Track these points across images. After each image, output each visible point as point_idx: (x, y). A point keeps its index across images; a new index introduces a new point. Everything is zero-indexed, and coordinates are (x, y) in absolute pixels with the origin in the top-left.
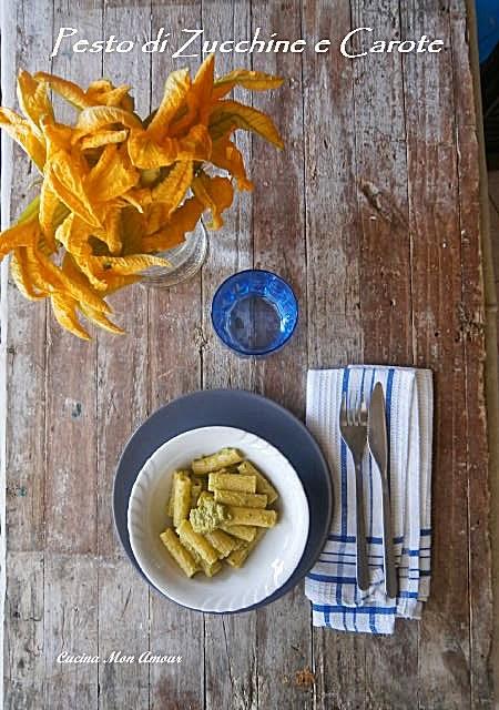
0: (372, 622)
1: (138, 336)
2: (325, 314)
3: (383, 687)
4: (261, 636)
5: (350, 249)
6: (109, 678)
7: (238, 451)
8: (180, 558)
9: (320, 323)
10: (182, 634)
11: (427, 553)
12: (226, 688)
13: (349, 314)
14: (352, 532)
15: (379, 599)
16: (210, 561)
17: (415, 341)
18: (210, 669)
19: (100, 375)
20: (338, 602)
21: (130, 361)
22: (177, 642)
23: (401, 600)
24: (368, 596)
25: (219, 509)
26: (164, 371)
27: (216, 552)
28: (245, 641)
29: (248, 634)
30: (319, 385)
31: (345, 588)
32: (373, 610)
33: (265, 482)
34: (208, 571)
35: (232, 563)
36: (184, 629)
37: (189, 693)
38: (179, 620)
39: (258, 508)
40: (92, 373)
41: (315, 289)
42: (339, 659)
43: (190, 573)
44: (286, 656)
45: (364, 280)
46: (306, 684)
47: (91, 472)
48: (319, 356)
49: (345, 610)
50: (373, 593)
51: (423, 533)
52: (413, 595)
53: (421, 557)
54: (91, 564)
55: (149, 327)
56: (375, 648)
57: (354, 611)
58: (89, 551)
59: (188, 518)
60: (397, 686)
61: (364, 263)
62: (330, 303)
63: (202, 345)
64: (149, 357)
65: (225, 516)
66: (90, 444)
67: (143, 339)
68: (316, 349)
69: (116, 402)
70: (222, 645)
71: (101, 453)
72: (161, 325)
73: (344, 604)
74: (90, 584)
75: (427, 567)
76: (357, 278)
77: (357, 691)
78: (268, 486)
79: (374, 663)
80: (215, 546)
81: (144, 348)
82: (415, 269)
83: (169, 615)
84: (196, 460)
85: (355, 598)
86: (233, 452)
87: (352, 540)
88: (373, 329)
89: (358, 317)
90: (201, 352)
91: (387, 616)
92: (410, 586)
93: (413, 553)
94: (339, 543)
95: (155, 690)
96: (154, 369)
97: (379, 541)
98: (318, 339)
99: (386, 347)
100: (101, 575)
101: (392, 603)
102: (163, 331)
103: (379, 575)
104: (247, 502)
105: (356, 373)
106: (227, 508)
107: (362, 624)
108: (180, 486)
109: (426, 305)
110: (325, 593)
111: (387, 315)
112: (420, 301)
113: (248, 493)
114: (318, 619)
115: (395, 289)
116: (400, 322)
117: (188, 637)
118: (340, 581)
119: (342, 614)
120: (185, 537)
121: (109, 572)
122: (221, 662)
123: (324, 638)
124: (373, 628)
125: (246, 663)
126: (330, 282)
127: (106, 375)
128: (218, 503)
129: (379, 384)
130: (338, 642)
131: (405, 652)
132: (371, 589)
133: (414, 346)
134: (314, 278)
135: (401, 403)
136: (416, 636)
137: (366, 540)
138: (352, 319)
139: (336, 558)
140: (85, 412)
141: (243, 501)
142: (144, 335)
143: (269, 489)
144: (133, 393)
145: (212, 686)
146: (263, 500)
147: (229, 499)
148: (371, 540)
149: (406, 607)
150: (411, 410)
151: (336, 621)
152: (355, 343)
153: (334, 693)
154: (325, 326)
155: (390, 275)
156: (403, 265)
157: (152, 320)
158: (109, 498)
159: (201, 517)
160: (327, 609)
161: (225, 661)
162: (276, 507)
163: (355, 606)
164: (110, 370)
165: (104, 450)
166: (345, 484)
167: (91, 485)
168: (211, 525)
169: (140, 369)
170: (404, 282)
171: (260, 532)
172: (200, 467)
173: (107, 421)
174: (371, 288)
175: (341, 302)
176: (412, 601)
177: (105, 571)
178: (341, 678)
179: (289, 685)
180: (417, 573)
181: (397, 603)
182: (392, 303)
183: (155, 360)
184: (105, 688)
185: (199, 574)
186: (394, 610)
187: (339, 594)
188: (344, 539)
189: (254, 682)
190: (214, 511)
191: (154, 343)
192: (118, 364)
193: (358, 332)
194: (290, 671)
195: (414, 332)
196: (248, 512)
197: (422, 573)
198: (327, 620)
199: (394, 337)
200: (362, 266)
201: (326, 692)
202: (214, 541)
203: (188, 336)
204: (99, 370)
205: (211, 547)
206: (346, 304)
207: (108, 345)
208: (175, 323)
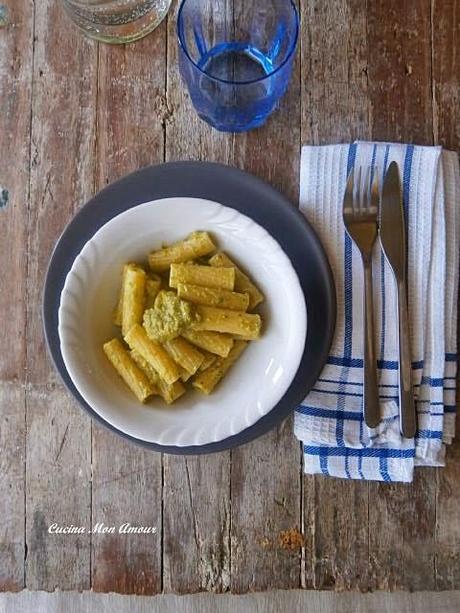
0: (384, 468)
1: (83, 103)
2: (323, 81)
3: (392, 553)
4: (235, 486)
6: (39, 536)
7: (212, 237)
8: (130, 376)
9: (316, 92)
10: (133, 483)
11: (451, 384)
12: (189, 550)
13: (352, 82)
14: (358, 354)
15: (393, 439)
16: (169, 379)
17: (435, 120)
18: (169, 528)
19: (33, 152)
20: (339, 441)
21: (72, 136)
22: (126, 493)
23: (420, 440)
24: (378, 436)
25: (183, 306)
26: (116, 149)
27: (179, 369)
28: (215, 492)
29: (219, 483)
30: (317, 165)
31: (349, 426)
32: (385, 453)
33: (246, 280)
34: (167, 394)
35: (200, 386)
36: (135, 476)
37: (142, 556)
38: (129, 466)
39: (236, 310)
40: (23, 151)
41: (310, 50)
42: (335, 516)
43: (142, 394)
44: (267, 513)
45: (374, 39)
46: (292, 547)
47: (19, 276)
48: (316, 133)
49: (347, 452)
50: (384, 432)
51: (448, 358)
52: (435, 435)
53: (445, 389)
54: (18, 394)
55: (98, 93)
56: (382, 504)
57: (360, 453)
58: (15, 376)
59: (141, 322)
60: (408, 551)
61: (373, 18)
62: (330, 68)
63: (166, 117)
64: (97, 130)
65: (192, 314)
66: (18, 243)
67: (89, 110)
68: (311, 124)
69: (53, 188)
70: (185, 498)
71: (32, 252)
72: (113, 90)
73: (347, 445)
74: (16, 418)
75: (451, 401)
76: (364, 36)
77: (358, 557)
78: (251, 285)
79: (379, 522)
80: (177, 360)
81: (90, 119)
82: (437, 27)
83: (117, 459)
84: (154, 252)
85: (361, 437)
86: (204, 236)
87: (358, 364)
88: (383, 102)
89: (365, 86)
90: (164, 126)
91: (403, 460)
92: (433, 422)
93: (436, 383)
94: (341, 367)
95: (98, 552)
96: (105, 144)
97: (393, 366)
98: (315, 112)
99: (400, 125)
100: (29, 408)
101: (409, 444)
102: (115, 99)
103: (391, 409)
104: (222, 300)
105: (365, 151)
106: (195, 307)
107: (371, 469)
109: (450, 75)
110: (322, 430)
111: (400, 86)
112: (443, 68)
113: (224, 289)
114: (312, 465)
115: (411, 53)
116: (419, 94)
117: (141, 486)
118: (340, 416)
119: (343, 458)
120: (140, 349)
121: (40, 403)
122: (183, 516)
123: (317, 489)
124: (385, 475)
125: (215, 521)
126: (329, 42)
127: (41, 155)
128: (183, 299)
129: (394, 164)
130: (335, 495)
131: (420, 508)
132: (382, 427)
133: (435, 126)
134: (310, 37)
135: (422, 189)
136: (434, 489)
137: (375, 365)
138: (356, 87)
139: (335, 387)
140: (14, 200)
141: (215, 300)
142: (92, 103)
143: (251, 287)
144: (76, 177)
145: (172, 548)
146: (243, 300)
147: (198, 294)
148: (382, 364)
149: (428, 451)
150: (434, 198)
151: (336, 468)
152: (361, 119)
153: (329, 559)
154: (324, 96)
155: (405, 34)
156: (422, 21)
157: (102, 84)
158: (38, 307)
159: (159, 317)
160: (323, 452)
161: (189, 519)
162: (260, 310)
163: (360, 447)
164: (46, 148)
165: (36, 249)
166: (349, 293)
167: (19, 294)
168: (170, 327)
169: (86, 146)
170: (421, 44)
171: (240, 346)
172: (159, 259)
173: (41, 211)
174: (382, 50)
175: (343, 67)
176: (435, 442)
177: (36, 401)
178: (337, 541)
179: (270, 549)
180: (441, 407)
181: (416, 444)
182: (407, 71)
183: (104, 136)
184: (35, 549)
185: (154, 399)
186: (412, 453)
187: (339, 433)
188: (347, 362)
189: (226, 543)
190: (177, 309)
191: (105, 114)
192: (57, 140)
193: (365, 105)
194: (272, 530)
195: (435, 107)
196: (222, 313)
197: (447, 409)
198: (324, 464)
199: (410, 113)
200: (372, 22)
201: (318, 556)
202: (176, 352)
203: (148, 105)
204: (33, 147)
205: (171, 360)
206: (349, 69)
207: (45, 116)
208: (132, 88)
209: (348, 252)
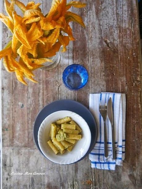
0: (109, 166)
2: (94, 78)
3: (112, 185)
4: (76, 171)
5: (101, 59)
6: (32, 183)
7: (70, 118)
8: (53, 149)
9: (93, 80)
10: (53, 170)
11: (124, 146)
12: (66, 185)
13: (101, 78)
14: (103, 141)
15: (111, 160)
16: (62, 149)
17: (120, 85)
18: (62, 180)
19: (29, 95)
20: (99, 160)
21: (38, 92)
22: (52, 172)
23: (117, 160)
24: (107, 159)
25: (65, 134)
26: (48, 94)
27: (64, 147)
28: (71, 172)
29: (73, 170)
30: (93, 98)
31: (101, 157)
32: (109, 163)
34: (61, 152)
35: (68, 150)
36: (54, 169)
37: (56, 187)
38: (52, 166)
39: (76, 134)
40: (27, 95)
41: (91, 70)
42: (99, 176)
43: (56, 153)
44: (83, 176)
45: (106, 68)
46: (89, 184)
47: (27, 124)
48: (93, 90)
49: (101, 163)
50: (109, 158)
51: (123, 141)
52: (120, 159)
53: (122, 148)
54: (27, 150)
55: (43, 81)
56: (109, 173)
57: (104, 163)
58: (26, 146)
59: (55, 137)
60: (115, 184)
61: (106, 63)
62: (96, 75)
63: (59, 87)
64: (43, 90)
65: (67, 136)
66: (26, 116)
67: (41, 85)
68: (92, 88)
69: (34, 104)
70: (65, 173)
71: (29, 118)
72: (47, 81)
73: (101, 161)
74: (27, 156)
75: (124, 150)
76: (104, 67)
77: (104, 186)
78: (79, 128)
79: (109, 178)
80: (63, 145)
81: (42, 87)
82: (120, 65)
83: (50, 165)
84: (58, 120)
85: (104, 159)
86: (69, 118)
87: (103, 143)
88: (108, 82)
89: (104, 79)
90: (58, 89)
91: (113, 165)
92: (120, 156)
93: (120, 147)
94: (99, 144)
95: (46, 186)
96: (45, 93)
97: (110, 143)
98: (93, 85)
99: (112, 87)
100: (30, 154)
101: (114, 161)
102: (47, 83)
103: (110, 153)
104: (73, 132)
105: (104, 95)
106: (67, 134)
107: (106, 167)
108: (53, 128)
109: (123, 75)
110: (95, 158)
111: (112, 78)
112: (122, 74)
113: (73, 130)
114: (93, 166)
115: (115, 70)
116: (116, 80)
117: (55, 171)
118: (99, 155)
119: (100, 164)
120: (55, 143)
121: (32, 152)
122: (65, 178)
123: (94, 171)
124: (109, 168)
125: (72, 178)
126: (96, 68)
127: (31, 96)
129: (110, 98)
130: (98, 172)
131: (118, 175)
132: (108, 157)
133: (120, 87)
134: (91, 67)
135: (117, 103)
136: (121, 170)
137: (107, 143)
138: (102, 79)
139: (98, 148)
140: (25, 106)
141: (72, 132)
142: (42, 84)
143: (79, 129)
144: (39, 101)
145: (62, 185)
146: (77, 132)
147: (68, 131)
148: (108, 143)
149: (118, 162)
150: (120, 106)
151: (98, 167)
152: (103, 86)
153: (97, 187)
154: (94, 81)
155: (113, 66)
156: (117, 63)
157: (44, 80)
158: (32, 131)
159: (60, 137)
160: (95, 163)
161: (66, 178)
162: (81, 134)
164: (32, 94)
165: (30, 117)
166: (101, 127)
167: (26, 128)
168: (62, 139)
169: (41, 94)
170: (117, 68)
171: (76, 141)
172: (59, 122)
173: (31, 109)
174: (108, 70)
175: (99, 74)
176: (120, 160)
177: (31, 152)
178: (99, 182)
179: (84, 184)
180: (122, 152)
181: (116, 161)
182: (114, 75)
183: (45, 91)
184: (31, 186)
185: (59, 153)
186: (115, 163)
187: (99, 159)
188: (100, 143)
189: (74, 183)
190: (63, 135)
191: (45, 86)
192: (34, 93)
193: (104, 83)
194: (85, 180)
195: (120, 83)
196: (73, 135)
197: (123, 152)
198: (96, 166)
199: (114, 84)
200: (105, 64)
201: (95, 186)
202: (63, 144)
203: (55, 84)
204: (29, 94)
205: (62, 146)
206: (100, 75)
207: (31, 87)
208: (51, 80)
209: (100, 118)
